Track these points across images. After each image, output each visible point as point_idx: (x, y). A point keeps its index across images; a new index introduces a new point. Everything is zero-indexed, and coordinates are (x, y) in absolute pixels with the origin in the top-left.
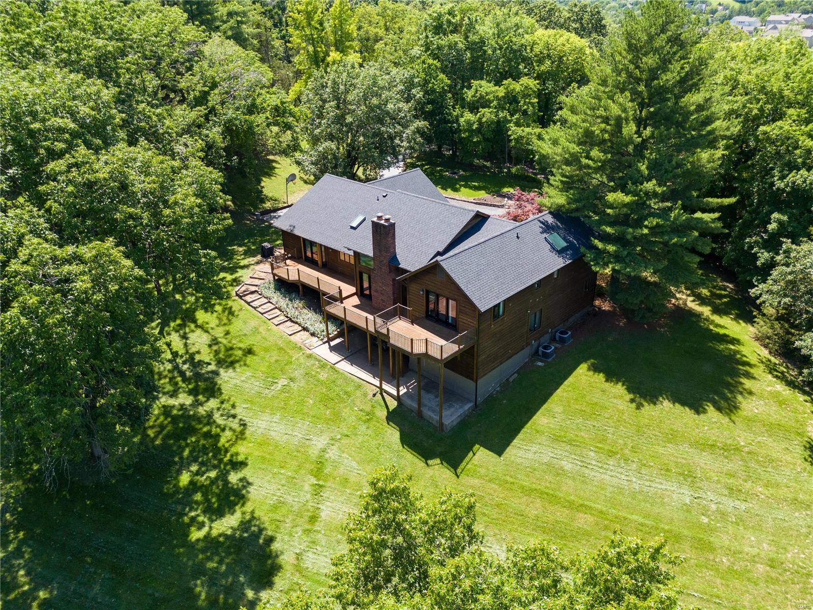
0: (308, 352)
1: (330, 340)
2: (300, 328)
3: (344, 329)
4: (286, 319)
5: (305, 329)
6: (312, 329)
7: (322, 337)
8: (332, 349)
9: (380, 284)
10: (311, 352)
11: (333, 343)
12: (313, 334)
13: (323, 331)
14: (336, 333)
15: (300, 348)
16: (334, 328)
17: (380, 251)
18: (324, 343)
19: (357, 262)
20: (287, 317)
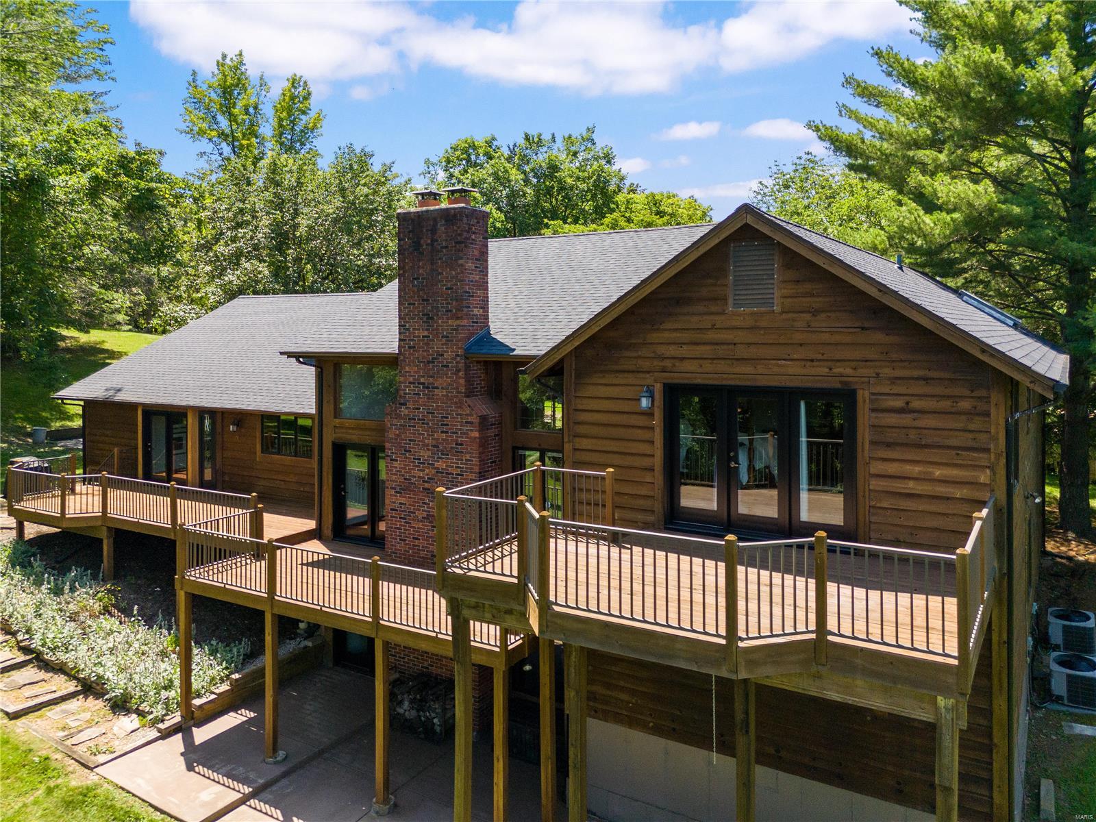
0: (79, 779)
1: (193, 718)
2: (72, 687)
3: (261, 673)
4: (22, 658)
5: (90, 688)
6: (117, 683)
7: (159, 711)
8: (196, 757)
9: (425, 454)
10: (91, 778)
11: (201, 735)
12: (121, 706)
13: (167, 687)
14: (225, 687)
15: (44, 767)
16: (217, 670)
17: (429, 318)
18: (166, 735)
19: (328, 409)
20: (26, 650)
